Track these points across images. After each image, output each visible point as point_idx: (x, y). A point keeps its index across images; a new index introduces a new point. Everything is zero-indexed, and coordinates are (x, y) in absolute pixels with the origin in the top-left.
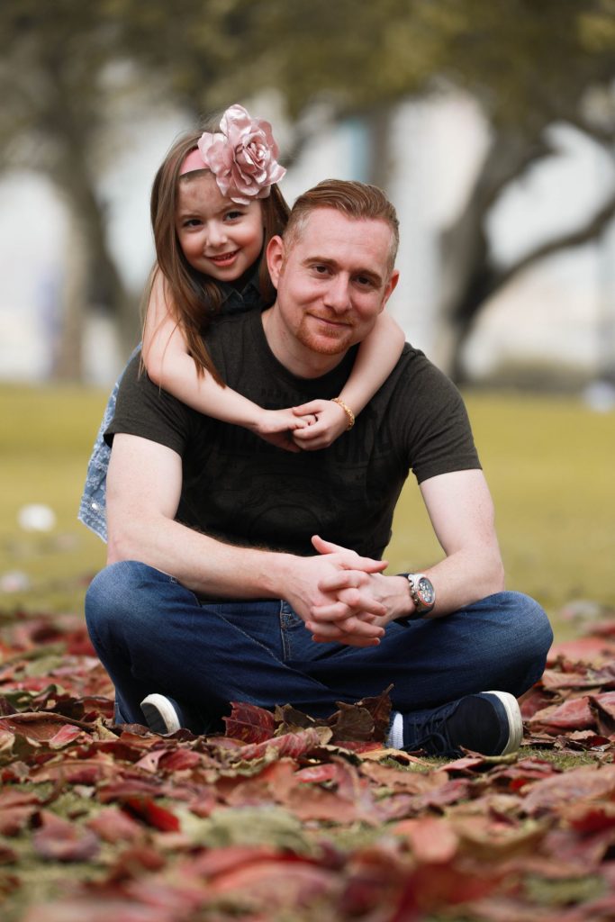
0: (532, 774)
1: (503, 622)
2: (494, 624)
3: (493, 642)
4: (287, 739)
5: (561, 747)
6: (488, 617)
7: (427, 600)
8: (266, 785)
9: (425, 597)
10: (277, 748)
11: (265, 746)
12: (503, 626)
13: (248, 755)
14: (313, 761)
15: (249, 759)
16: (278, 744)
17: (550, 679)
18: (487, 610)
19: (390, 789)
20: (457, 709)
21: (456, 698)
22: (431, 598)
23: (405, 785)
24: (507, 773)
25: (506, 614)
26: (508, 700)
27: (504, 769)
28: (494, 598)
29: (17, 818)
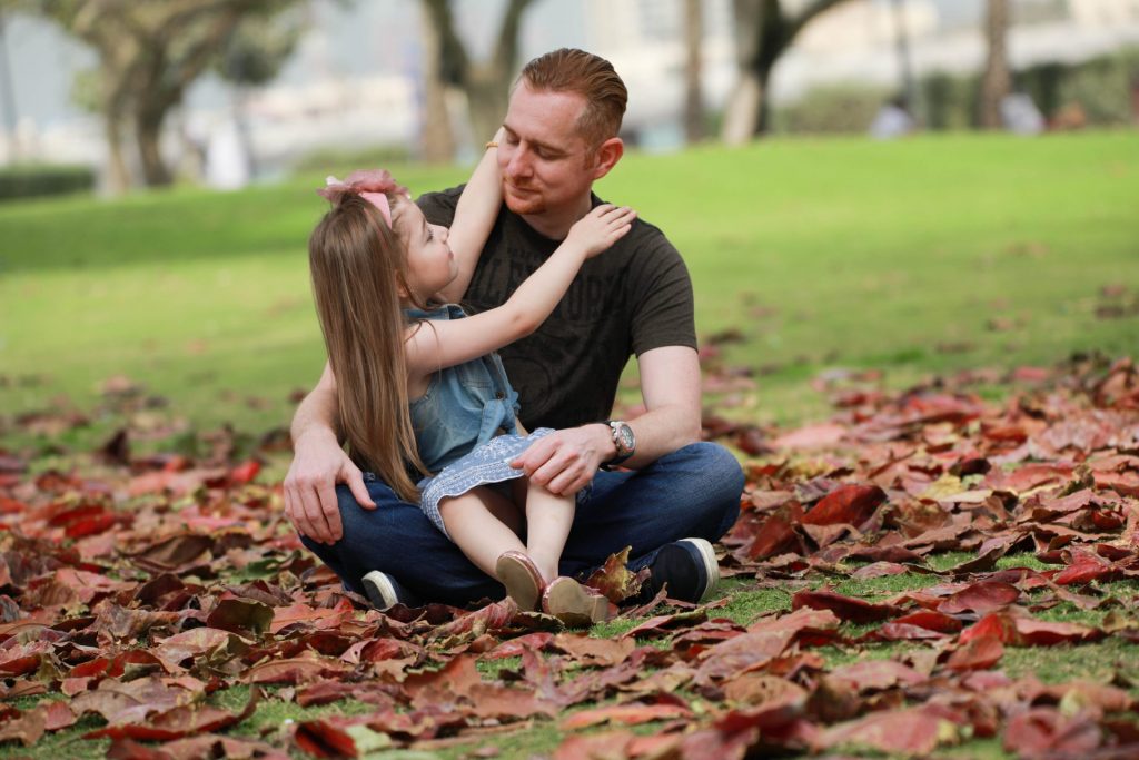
0: (713, 635)
1: (697, 471)
2: (689, 473)
3: (688, 491)
4: (491, 610)
5: (762, 578)
6: (682, 467)
7: (628, 445)
8: (447, 685)
9: (626, 442)
10: (484, 620)
11: (473, 619)
12: (697, 474)
13: (457, 629)
14: (516, 630)
15: (458, 634)
16: (483, 615)
17: (761, 500)
18: (682, 460)
19: (579, 663)
20: (656, 558)
21: (654, 549)
22: (632, 444)
23: (593, 657)
24: (687, 637)
25: (700, 462)
26: (703, 546)
27: (687, 632)
28: (686, 449)
29: (201, 749)
